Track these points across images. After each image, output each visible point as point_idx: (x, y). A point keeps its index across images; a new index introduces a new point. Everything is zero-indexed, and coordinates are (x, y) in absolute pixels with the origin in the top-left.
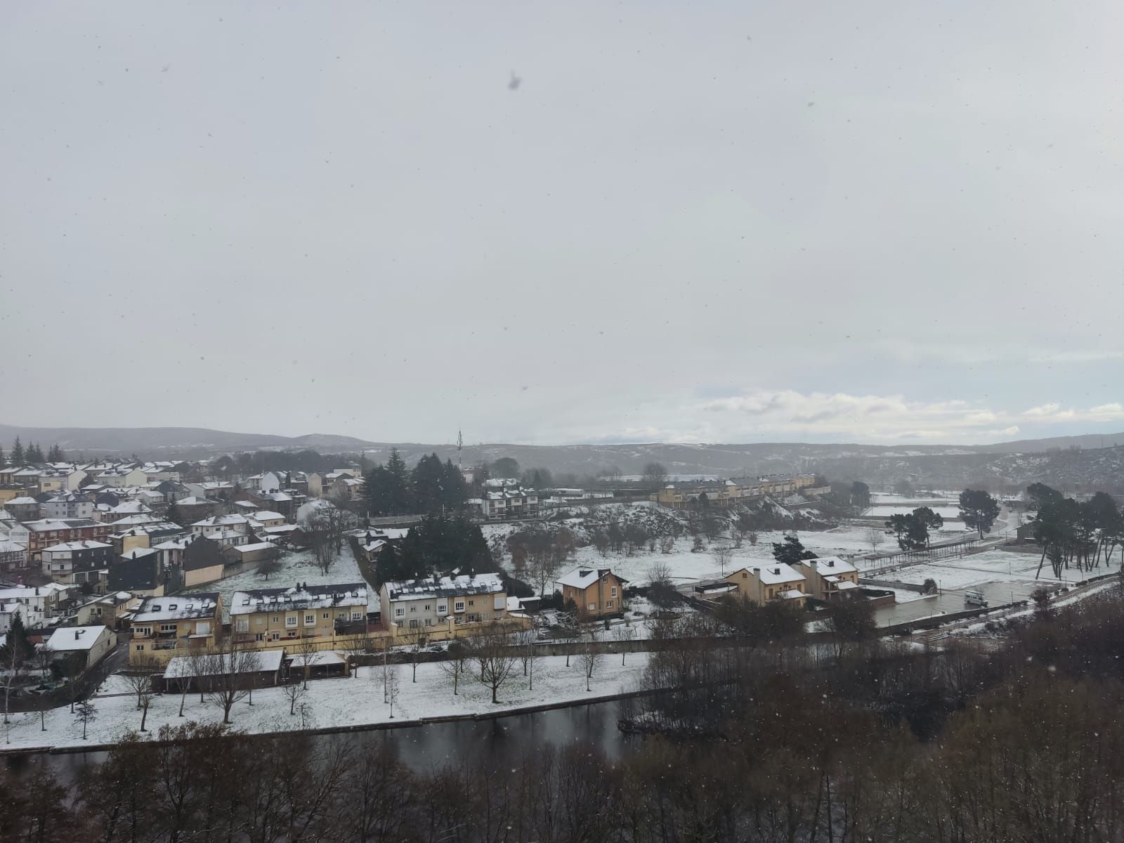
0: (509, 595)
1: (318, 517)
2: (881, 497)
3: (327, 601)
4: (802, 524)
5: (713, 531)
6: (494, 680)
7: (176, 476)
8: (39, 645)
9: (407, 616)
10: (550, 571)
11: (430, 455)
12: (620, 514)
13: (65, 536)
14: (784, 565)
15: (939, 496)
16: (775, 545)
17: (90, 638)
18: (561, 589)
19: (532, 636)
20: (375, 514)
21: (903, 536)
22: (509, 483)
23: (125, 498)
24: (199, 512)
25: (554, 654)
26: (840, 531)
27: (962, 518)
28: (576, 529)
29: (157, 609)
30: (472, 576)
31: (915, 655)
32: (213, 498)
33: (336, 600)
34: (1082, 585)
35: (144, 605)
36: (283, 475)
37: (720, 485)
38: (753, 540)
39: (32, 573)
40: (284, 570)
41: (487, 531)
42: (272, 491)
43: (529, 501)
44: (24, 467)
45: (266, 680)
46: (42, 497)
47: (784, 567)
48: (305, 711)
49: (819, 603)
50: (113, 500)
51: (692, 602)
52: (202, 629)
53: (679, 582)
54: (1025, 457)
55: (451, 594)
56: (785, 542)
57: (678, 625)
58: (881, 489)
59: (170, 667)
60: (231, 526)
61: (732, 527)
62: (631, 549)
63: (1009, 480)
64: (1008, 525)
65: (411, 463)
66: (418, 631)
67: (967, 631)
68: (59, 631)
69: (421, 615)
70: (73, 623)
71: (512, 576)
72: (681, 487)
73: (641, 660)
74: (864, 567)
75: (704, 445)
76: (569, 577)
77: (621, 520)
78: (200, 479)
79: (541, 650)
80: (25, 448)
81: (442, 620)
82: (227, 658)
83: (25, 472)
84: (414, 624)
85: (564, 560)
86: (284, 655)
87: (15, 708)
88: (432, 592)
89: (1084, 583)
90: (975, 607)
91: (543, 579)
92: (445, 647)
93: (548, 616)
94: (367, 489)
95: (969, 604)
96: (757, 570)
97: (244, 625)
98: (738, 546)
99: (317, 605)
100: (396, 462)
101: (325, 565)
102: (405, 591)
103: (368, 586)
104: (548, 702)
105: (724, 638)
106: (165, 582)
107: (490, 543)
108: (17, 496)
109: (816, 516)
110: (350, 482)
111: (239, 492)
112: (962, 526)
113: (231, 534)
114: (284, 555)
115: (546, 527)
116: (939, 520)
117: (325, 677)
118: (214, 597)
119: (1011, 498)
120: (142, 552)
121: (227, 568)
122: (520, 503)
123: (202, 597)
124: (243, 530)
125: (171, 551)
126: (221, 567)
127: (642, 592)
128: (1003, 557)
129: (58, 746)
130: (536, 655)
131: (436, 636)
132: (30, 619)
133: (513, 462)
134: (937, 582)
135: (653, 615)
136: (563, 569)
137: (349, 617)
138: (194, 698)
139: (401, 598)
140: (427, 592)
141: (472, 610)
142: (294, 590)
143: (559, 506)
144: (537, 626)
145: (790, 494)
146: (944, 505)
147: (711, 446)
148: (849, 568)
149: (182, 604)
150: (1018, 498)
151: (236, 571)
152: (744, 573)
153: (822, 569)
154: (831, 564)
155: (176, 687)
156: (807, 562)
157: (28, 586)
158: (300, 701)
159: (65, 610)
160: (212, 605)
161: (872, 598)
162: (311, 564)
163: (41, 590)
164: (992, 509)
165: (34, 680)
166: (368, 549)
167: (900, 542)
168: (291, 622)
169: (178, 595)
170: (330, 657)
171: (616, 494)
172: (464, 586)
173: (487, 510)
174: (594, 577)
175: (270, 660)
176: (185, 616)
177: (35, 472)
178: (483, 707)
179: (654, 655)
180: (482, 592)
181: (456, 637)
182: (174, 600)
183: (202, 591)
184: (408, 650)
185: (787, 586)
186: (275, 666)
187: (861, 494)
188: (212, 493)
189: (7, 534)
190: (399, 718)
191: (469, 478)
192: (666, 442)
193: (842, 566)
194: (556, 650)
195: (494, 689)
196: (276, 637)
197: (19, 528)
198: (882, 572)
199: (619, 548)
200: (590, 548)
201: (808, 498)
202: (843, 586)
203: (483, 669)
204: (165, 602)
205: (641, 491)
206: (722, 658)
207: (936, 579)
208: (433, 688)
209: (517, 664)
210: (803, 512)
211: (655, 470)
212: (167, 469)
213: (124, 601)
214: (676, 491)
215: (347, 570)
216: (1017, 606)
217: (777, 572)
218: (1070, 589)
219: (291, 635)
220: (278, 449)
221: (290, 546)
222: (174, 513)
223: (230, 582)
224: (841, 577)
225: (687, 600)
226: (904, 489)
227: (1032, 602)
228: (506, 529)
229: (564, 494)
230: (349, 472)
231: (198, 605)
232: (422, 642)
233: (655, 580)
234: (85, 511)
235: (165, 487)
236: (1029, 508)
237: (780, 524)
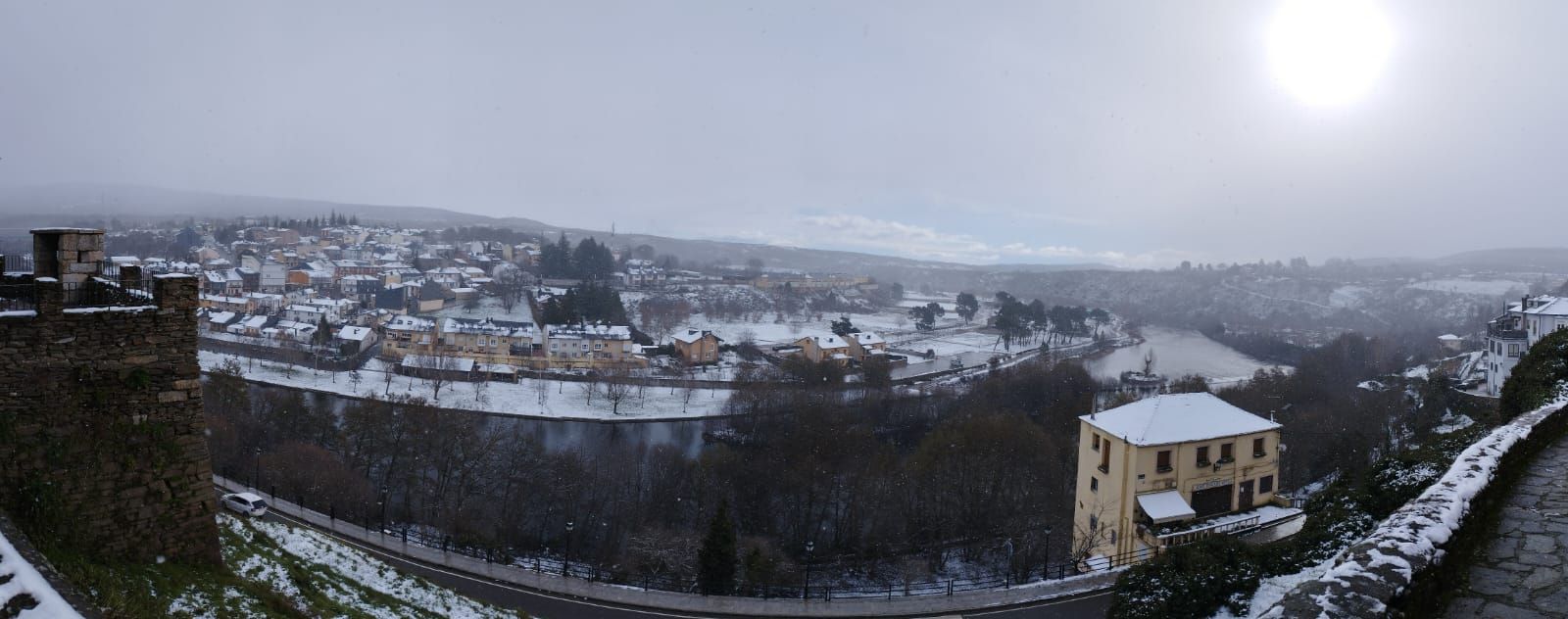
0: (635, 342)
1: (506, 275)
2: (910, 294)
3: (506, 332)
4: (855, 309)
5: (792, 309)
6: (616, 398)
7: (421, 239)
8: (335, 334)
9: (560, 349)
10: (668, 329)
11: (588, 238)
12: (725, 293)
13: (354, 271)
14: (837, 336)
15: (945, 296)
16: (833, 322)
17: (362, 334)
18: (674, 342)
19: (649, 372)
20: (546, 277)
21: (919, 320)
22: (646, 264)
23: (389, 250)
24: (432, 264)
25: (663, 386)
26: (880, 315)
27: (957, 310)
28: (692, 300)
29: (400, 322)
30: (609, 327)
31: (913, 397)
32: (441, 255)
33: (512, 332)
34: (1020, 354)
35: (393, 319)
36: (486, 243)
37: (802, 278)
38: (819, 318)
39: (335, 292)
40: (482, 308)
41: (625, 297)
42: (478, 254)
43: (659, 278)
44: (336, 227)
45: (463, 376)
46: (344, 246)
47: (836, 338)
48: (484, 399)
49: (857, 363)
50: (382, 251)
51: (769, 358)
52: (426, 339)
53: (762, 343)
54: (1000, 274)
55: (592, 337)
56: (841, 321)
57: (756, 373)
58: (912, 288)
59: (406, 359)
60: (450, 275)
61: (806, 308)
62: (730, 318)
63: (989, 289)
64: (983, 317)
65: (574, 243)
66: (566, 361)
67: (948, 382)
68: (346, 327)
69: (570, 349)
70: (354, 324)
71: (639, 329)
72: (774, 276)
73: (725, 394)
74: (890, 340)
75: (795, 248)
76: (681, 334)
77: (726, 297)
78: (434, 242)
79: (653, 383)
80: (337, 216)
81: (585, 354)
82: (438, 359)
83: (336, 231)
84: (564, 355)
85: (681, 322)
86: (475, 363)
87: (320, 367)
88: (579, 335)
89: (1020, 353)
90: (956, 368)
91: (661, 333)
92: (584, 373)
93: (662, 360)
94: (543, 258)
95: (953, 366)
96: (817, 338)
97: (451, 340)
98: (808, 321)
99: (499, 334)
100: (564, 242)
101: (509, 308)
102: (559, 331)
103: (535, 325)
104: (653, 417)
105: (788, 383)
106: (408, 306)
107: (626, 306)
108: (331, 244)
109: (865, 304)
110: (531, 253)
111: (457, 253)
112: (956, 316)
113: (449, 280)
114: (482, 297)
115: (670, 297)
116: (942, 311)
117: (501, 381)
118: (435, 320)
119: (988, 300)
120: (395, 286)
121: (445, 302)
122: (651, 279)
123: (427, 319)
124: (457, 278)
125: (413, 287)
126: (442, 301)
127: (734, 348)
128: (977, 336)
129: (341, 393)
130: (649, 385)
131: (578, 365)
132: (331, 318)
133: (651, 248)
134: (935, 351)
135: (739, 365)
136: (679, 328)
137: (520, 344)
138: (418, 381)
139: (557, 336)
140: (575, 334)
141: (607, 350)
142: (485, 321)
143: (681, 283)
144: (652, 366)
145: (850, 287)
146: (948, 302)
147: (801, 249)
148: (880, 340)
149: (416, 322)
150: (992, 300)
151: (451, 305)
152: (808, 340)
153: (862, 340)
154: (869, 337)
155: (408, 372)
156: (852, 335)
157: (333, 298)
158: (482, 393)
159: (351, 315)
160: (433, 325)
161: (892, 361)
162: (500, 306)
163: (339, 302)
164: (975, 306)
165: (331, 353)
166: (539, 300)
167: (917, 324)
168: (481, 341)
169: (414, 316)
170: (505, 369)
171: (724, 277)
172: (602, 333)
173: (627, 282)
174: (698, 336)
175: (466, 365)
176: (417, 329)
177: (342, 231)
178: (606, 415)
179: (734, 392)
180: (615, 338)
181: (593, 367)
182: (410, 318)
183: (429, 316)
184: (558, 371)
185: (836, 350)
186: (469, 368)
187: (898, 291)
188: (440, 252)
189: (323, 266)
190: (546, 415)
191: (617, 257)
192: (770, 244)
193: (876, 339)
194: (664, 384)
195: (616, 404)
196: (471, 350)
197: (330, 264)
198: (902, 343)
199: (722, 316)
200: (700, 315)
201: (861, 291)
202: (874, 352)
203: (610, 390)
204: (406, 319)
205: (744, 278)
206: (784, 396)
207: (935, 349)
208: (572, 398)
209: (634, 390)
210: (857, 301)
211: (756, 263)
212: (416, 234)
213: (382, 315)
214: (769, 279)
215: (523, 313)
216: (980, 367)
217: (831, 340)
218: (1013, 357)
219: (481, 351)
220: (486, 225)
221: (486, 292)
222: (417, 263)
223: (445, 311)
224: (874, 346)
225: (765, 356)
226: (925, 290)
227: (988, 365)
228: (640, 296)
229: (686, 275)
230: (532, 245)
231: (424, 323)
232: (568, 368)
233: (744, 341)
234: (367, 256)
235: (413, 246)
236: (997, 306)
237: (840, 308)
